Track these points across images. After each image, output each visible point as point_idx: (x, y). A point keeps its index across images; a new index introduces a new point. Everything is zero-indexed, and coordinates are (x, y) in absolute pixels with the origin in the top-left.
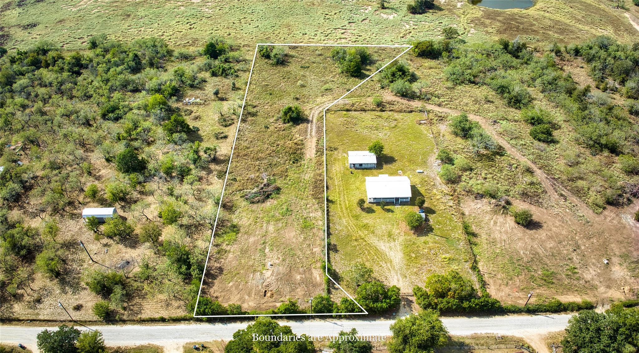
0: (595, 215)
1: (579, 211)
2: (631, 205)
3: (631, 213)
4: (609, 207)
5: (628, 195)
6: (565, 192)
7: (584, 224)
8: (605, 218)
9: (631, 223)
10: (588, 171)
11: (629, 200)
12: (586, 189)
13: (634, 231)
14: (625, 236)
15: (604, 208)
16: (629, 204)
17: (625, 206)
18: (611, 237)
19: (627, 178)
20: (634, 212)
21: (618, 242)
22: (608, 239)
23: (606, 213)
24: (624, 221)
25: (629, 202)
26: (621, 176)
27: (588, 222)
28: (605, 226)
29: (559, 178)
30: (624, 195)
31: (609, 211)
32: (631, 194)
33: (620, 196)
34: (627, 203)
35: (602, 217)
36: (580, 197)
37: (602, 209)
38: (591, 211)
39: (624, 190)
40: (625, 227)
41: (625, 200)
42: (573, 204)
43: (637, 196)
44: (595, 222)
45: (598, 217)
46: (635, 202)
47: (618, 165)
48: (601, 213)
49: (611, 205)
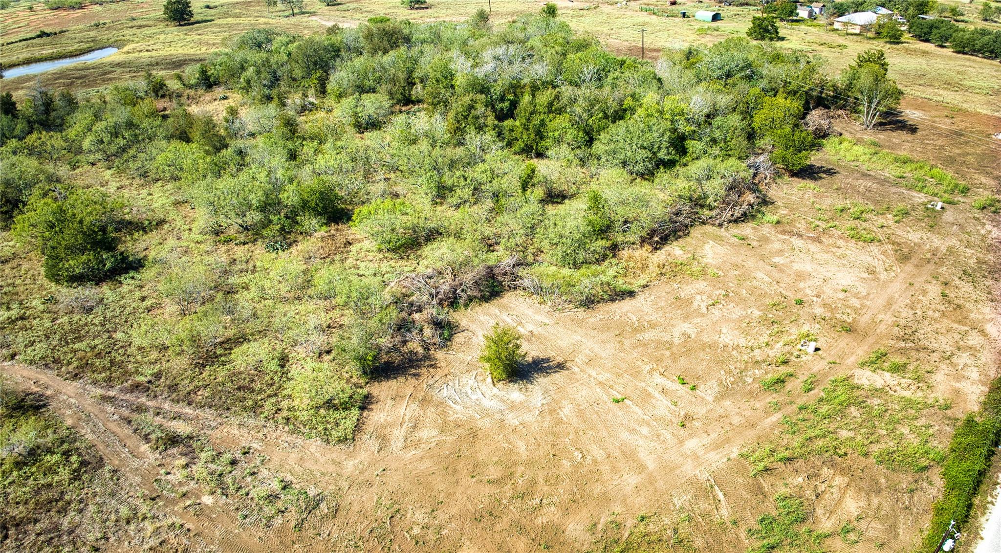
0: (337, 452)
1: (264, 473)
2: (459, 338)
3: (469, 367)
4: (382, 390)
5: (431, 311)
6: (187, 419)
7: (299, 526)
8: (384, 440)
9: (487, 403)
10: (270, 302)
11: (438, 325)
12: (274, 366)
13: (515, 430)
14: (494, 473)
15: (366, 403)
16: (450, 339)
17: (440, 355)
18: (441, 516)
19: (406, 266)
20: (477, 354)
21: (478, 519)
22: (431, 536)
23: (377, 416)
24: (458, 412)
25: (446, 333)
26: (385, 267)
27: (314, 505)
28: (394, 480)
29: (158, 376)
30: (416, 316)
31: (390, 402)
32: (440, 303)
33: (403, 327)
34: (437, 340)
35: (368, 444)
36: (256, 408)
37: (355, 412)
38: (315, 445)
39: (411, 304)
40: (474, 434)
41: (428, 332)
42: (228, 456)
43: (461, 301)
44: (345, 485)
45: (350, 456)
46: (464, 323)
47: (366, 244)
48: (358, 427)
49: (388, 378)
